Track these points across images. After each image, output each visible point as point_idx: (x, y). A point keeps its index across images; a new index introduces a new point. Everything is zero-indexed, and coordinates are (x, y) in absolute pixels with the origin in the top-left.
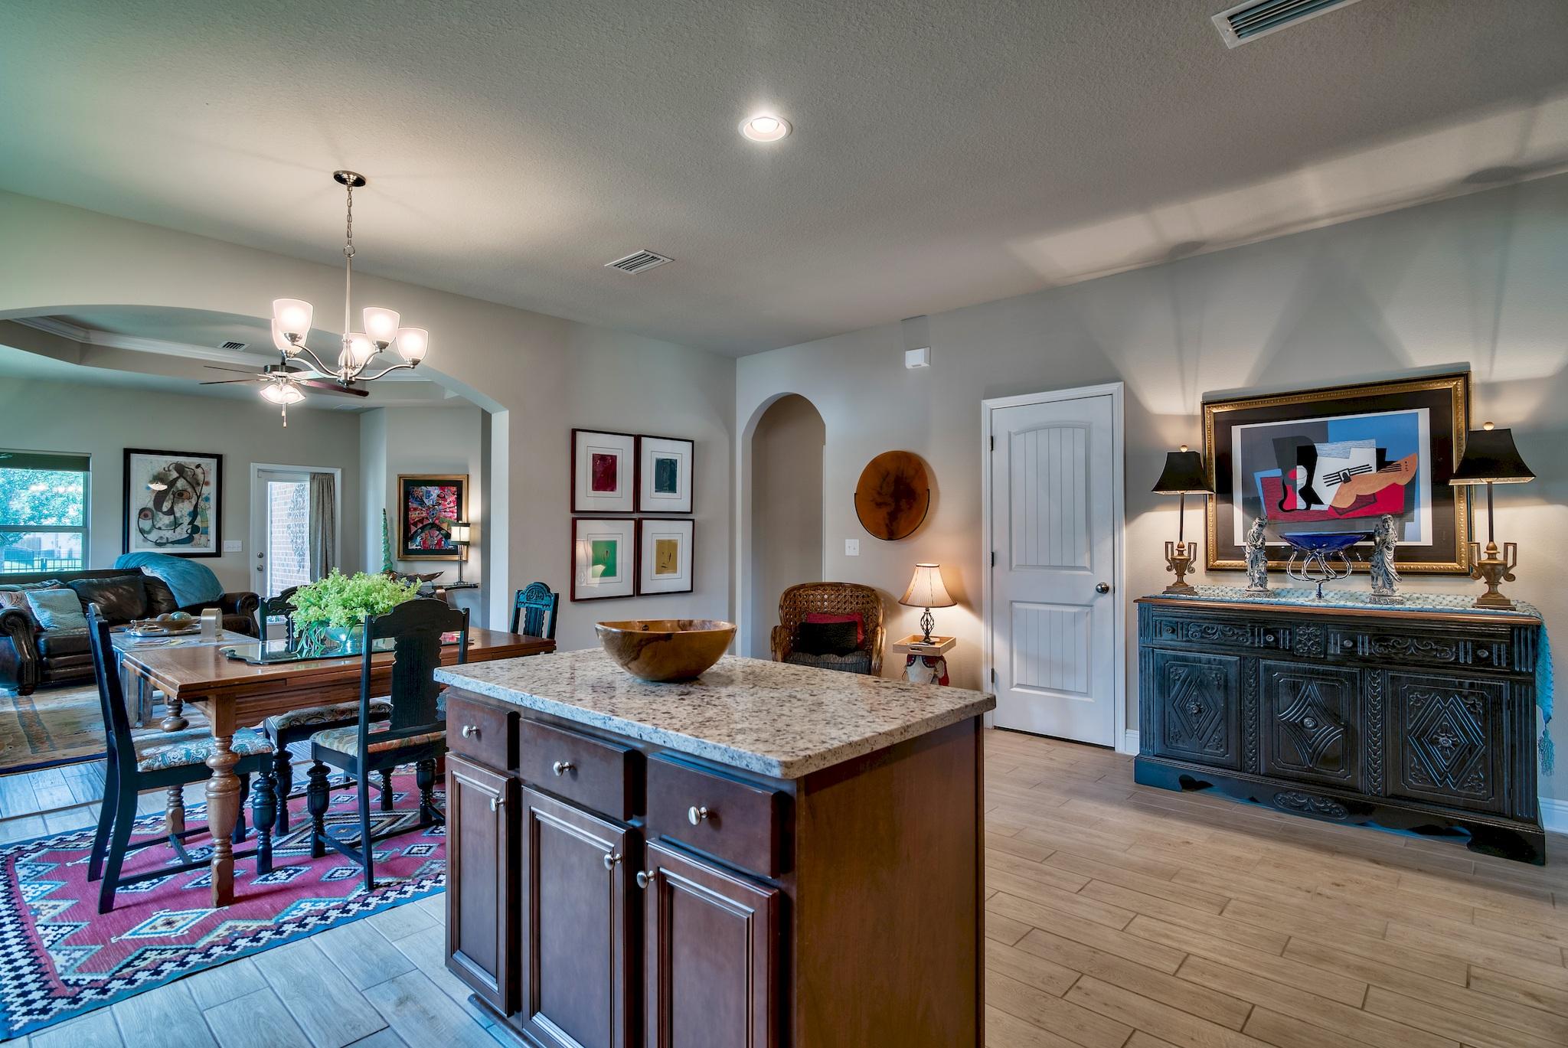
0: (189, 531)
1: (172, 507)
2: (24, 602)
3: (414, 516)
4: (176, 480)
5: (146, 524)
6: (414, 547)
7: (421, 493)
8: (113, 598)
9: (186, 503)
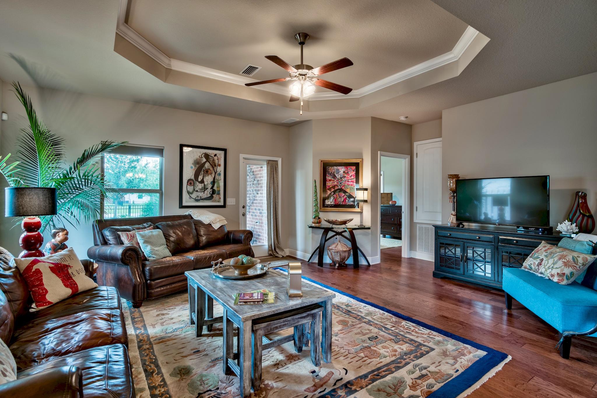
0: (211, 193)
1: (203, 179)
2: (135, 239)
3: (329, 184)
4: (205, 163)
5: (191, 189)
6: (329, 203)
7: (333, 171)
8: (180, 234)
9: (210, 176)
